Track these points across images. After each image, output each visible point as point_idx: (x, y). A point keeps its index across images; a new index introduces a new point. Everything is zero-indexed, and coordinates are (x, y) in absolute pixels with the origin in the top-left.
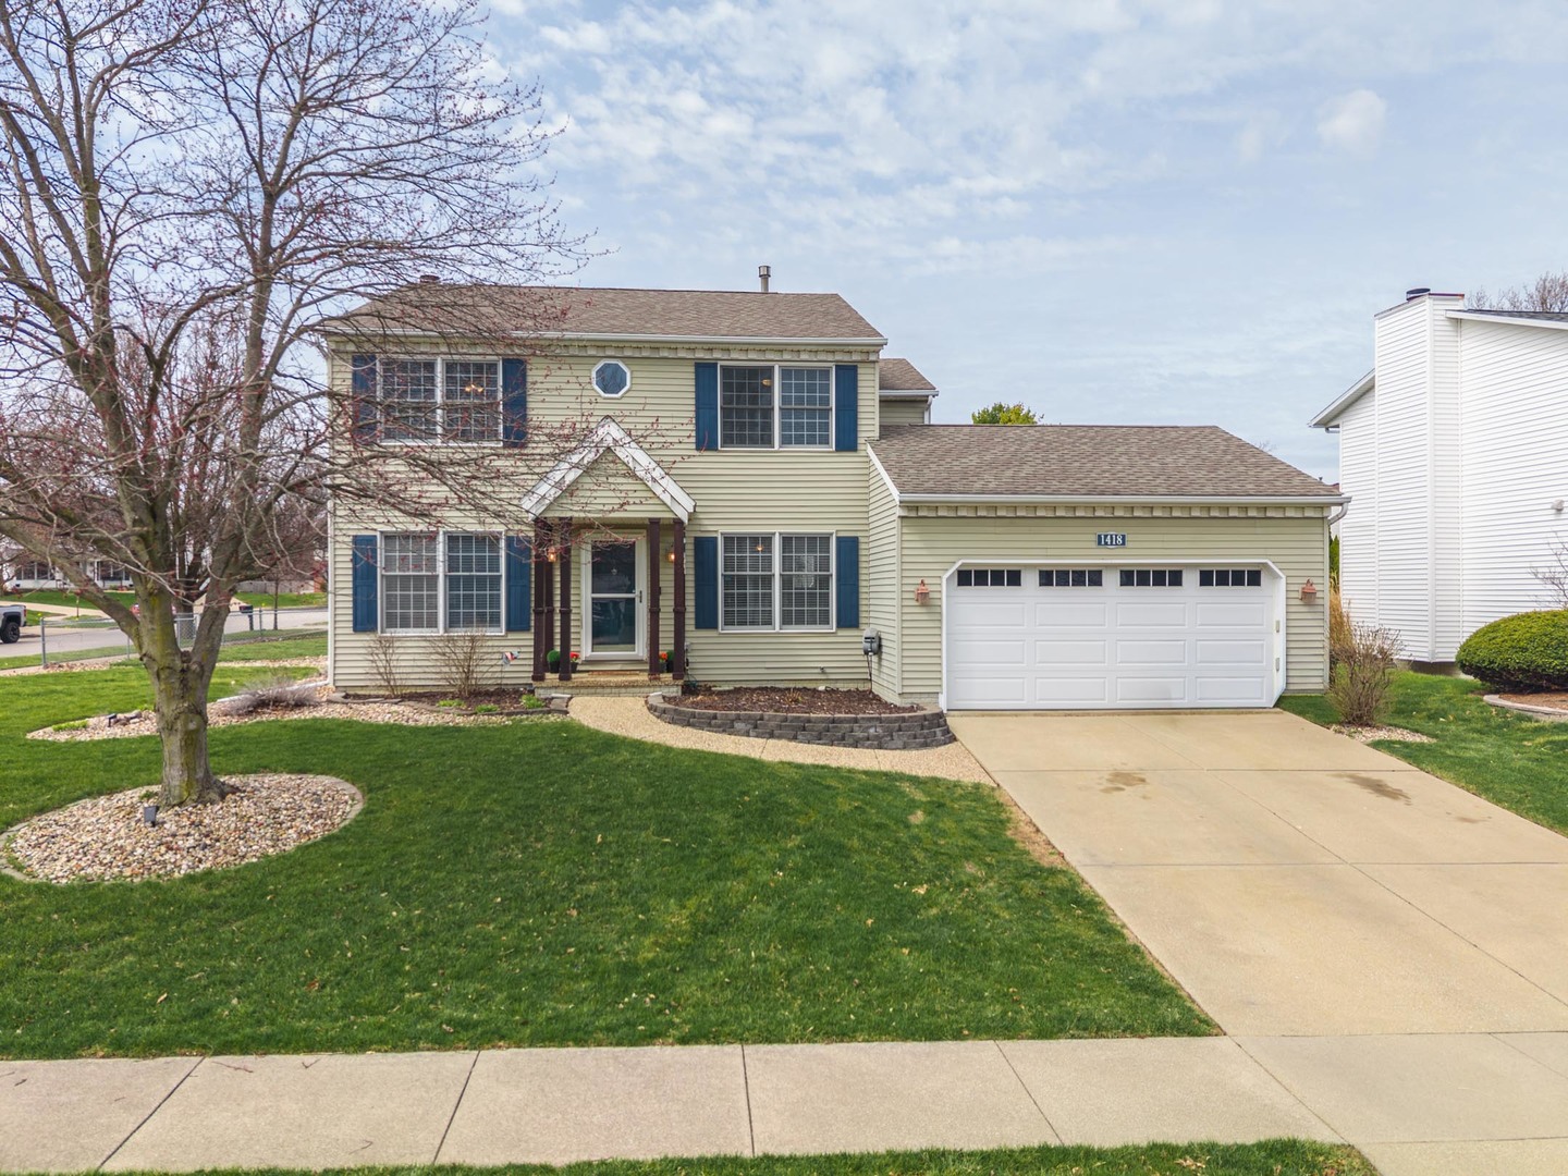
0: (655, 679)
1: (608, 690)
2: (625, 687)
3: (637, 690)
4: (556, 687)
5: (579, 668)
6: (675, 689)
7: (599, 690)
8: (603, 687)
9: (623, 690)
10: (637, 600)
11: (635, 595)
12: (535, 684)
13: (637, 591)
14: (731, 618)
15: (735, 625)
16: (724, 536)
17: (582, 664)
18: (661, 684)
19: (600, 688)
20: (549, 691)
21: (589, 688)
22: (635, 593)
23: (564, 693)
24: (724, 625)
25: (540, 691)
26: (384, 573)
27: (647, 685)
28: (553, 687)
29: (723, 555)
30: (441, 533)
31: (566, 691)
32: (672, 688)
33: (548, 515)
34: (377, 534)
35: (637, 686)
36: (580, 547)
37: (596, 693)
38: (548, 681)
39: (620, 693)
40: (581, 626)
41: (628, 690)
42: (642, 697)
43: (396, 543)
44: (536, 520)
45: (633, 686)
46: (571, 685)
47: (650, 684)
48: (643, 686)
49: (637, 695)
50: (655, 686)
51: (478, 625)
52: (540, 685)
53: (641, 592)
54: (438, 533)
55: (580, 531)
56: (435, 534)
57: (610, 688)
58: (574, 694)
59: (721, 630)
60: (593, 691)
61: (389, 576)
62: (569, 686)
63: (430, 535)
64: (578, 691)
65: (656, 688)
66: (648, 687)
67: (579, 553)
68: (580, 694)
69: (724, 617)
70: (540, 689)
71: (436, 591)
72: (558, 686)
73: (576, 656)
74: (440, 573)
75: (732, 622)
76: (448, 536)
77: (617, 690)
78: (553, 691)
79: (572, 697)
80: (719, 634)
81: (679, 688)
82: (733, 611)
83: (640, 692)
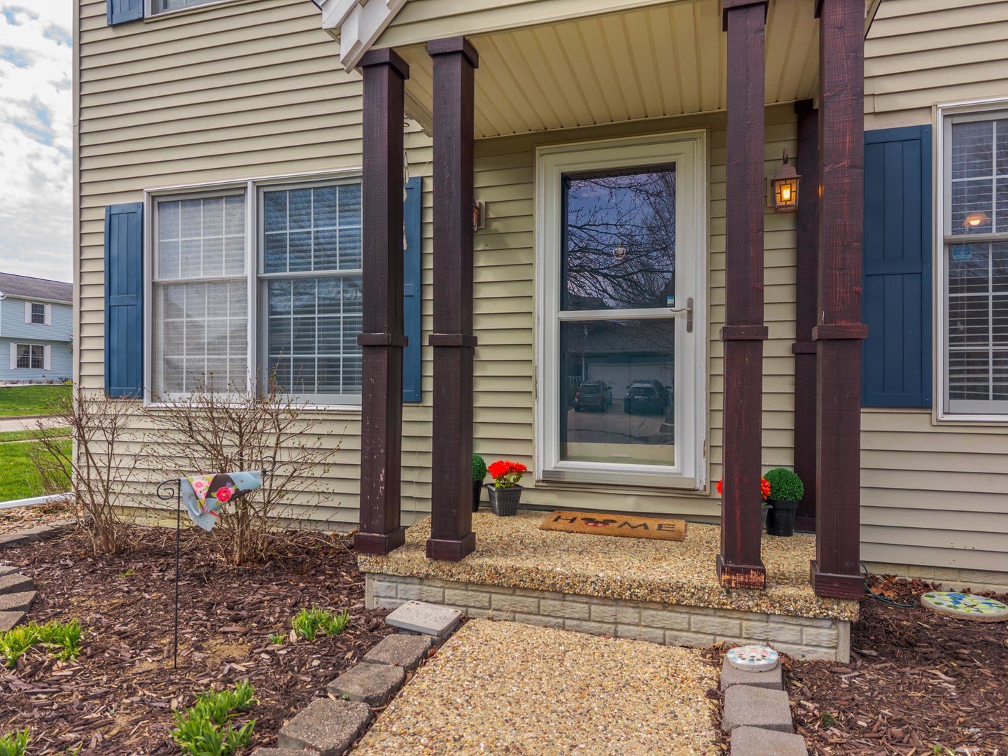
0: (747, 586)
1: (579, 608)
2: (639, 603)
3: (678, 619)
4: (423, 579)
5: (525, 498)
6: (825, 633)
7: (549, 604)
8: (561, 594)
9: (629, 614)
10: (680, 324)
11: (675, 310)
12: (365, 562)
13: (680, 301)
14: (985, 376)
15: (995, 398)
16: (957, 120)
17: (536, 489)
18: (771, 598)
19: (553, 596)
20: (401, 587)
21: (518, 592)
22: (673, 306)
23: (442, 603)
24: (953, 396)
25: (376, 584)
26: (157, 279)
27: (715, 599)
28: (412, 576)
29: (950, 181)
30: (250, 185)
31: (450, 594)
32: (815, 617)
33: (399, 39)
34: (144, 199)
35: (678, 604)
36: (533, 190)
37: (538, 614)
38: (399, 555)
39: (616, 623)
40: (534, 393)
41: (646, 613)
42: (697, 652)
43: (179, 216)
44: (368, 64)
45: (665, 605)
46: (464, 577)
47: (728, 592)
48: (701, 607)
49: (676, 638)
50: (744, 608)
51: (322, 387)
52: (377, 569)
53: (690, 302)
54: (245, 188)
55: (533, 152)
56: (242, 192)
57: (585, 600)
58: (472, 611)
59: (945, 413)
60: (530, 602)
61: (167, 286)
62: (458, 581)
63: (234, 194)
64: (483, 598)
65: (751, 616)
66: (721, 610)
67: (532, 207)
68: (490, 612)
69: (951, 372)
70: (376, 577)
71: (245, 314)
72: (427, 576)
73: (520, 470)
74: (248, 272)
75: (986, 389)
76: (265, 193)
77: (608, 611)
78: (414, 589)
79: (461, 621)
80: (941, 424)
81: (841, 626)
82: (986, 355)
83: (688, 630)
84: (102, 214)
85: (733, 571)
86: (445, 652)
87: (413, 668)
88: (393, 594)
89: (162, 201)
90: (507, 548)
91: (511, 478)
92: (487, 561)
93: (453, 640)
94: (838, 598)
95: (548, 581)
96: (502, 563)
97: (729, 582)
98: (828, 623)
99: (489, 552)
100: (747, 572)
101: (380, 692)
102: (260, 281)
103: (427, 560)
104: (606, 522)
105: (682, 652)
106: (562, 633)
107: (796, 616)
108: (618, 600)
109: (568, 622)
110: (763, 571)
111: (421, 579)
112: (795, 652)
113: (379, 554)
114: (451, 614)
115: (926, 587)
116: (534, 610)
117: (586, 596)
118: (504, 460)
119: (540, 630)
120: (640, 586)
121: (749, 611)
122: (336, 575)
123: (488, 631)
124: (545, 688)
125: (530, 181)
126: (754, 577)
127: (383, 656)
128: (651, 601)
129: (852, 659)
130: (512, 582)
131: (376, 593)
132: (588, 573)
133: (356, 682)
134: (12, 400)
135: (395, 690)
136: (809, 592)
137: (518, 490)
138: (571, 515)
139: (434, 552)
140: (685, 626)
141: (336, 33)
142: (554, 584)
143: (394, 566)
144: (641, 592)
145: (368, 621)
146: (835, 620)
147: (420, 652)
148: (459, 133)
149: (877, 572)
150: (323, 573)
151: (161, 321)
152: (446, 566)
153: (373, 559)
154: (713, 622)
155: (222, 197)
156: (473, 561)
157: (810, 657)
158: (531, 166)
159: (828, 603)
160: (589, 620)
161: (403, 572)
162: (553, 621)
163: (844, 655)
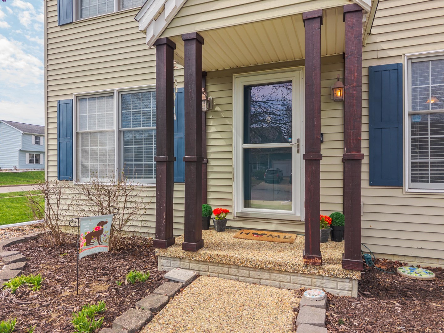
0: (314, 264)
1: (245, 272)
2: (269, 270)
3: (286, 277)
4: (181, 259)
5: (228, 224)
6: (347, 285)
7: (233, 270)
8: (237, 266)
9: (266, 275)
10: (294, 150)
11: (292, 144)
12: (158, 251)
13: (294, 140)
14: (427, 172)
15: (432, 182)
16: (414, 61)
17: (234, 220)
18: (324, 269)
19: (234, 267)
20: (172, 262)
21: (220, 265)
22: (291, 142)
23: (189, 269)
24: (413, 181)
25: (162, 261)
26: (78, 131)
27: (300, 269)
28: (177, 258)
29: (411, 87)
30: (115, 91)
31: (193, 265)
32: (343, 278)
33: (170, 34)
34: (73, 97)
35: (285, 271)
36: (232, 93)
37: (228, 274)
38: (171, 249)
39: (260, 279)
40: (233, 179)
41: (272, 275)
42: (293, 291)
43: (87, 104)
44: (158, 44)
45: (280, 271)
46: (198, 258)
47: (306, 266)
48: (296, 273)
49: (285, 286)
50: (313, 273)
51: (145, 176)
52: (162, 254)
53: (298, 140)
54: (114, 93)
55: (232, 76)
56: (112, 94)
57: (247, 269)
58: (201, 272)
59: (409, 189)
60: (225, 269)
61: (83, 134)
62: (195, 260)
63: (109, 95)
64: (205, 267)
65: (316, 277)
66: (303, 274)
67: (232, 100)
68: (209, 273)
69: (412, 170)
70: (162, 258)
71: (114, 145)
72: (183, 258)
73: (226, 212)
74: (115, 128)
75: (428, 178)
76: (122, 94)
77: (257, 274)
78: (178, 263)
79: (196, 277)
80: (407, 193)
81: (354, 282)
82: (427, 163)
83: (290, 282)
84: (56, 104)
85: (308, 258)
86: (187, 289)
87: (173, 296)
88: (169, 265)
89: (80, 98)
90: (217, 246)
91: (223, 215)
92: (208, 252)
93: (191, 285)
94: (352, 270)
95: (232, 261)
96: (213, 253)
97: (307, 262)
98: (349, 280)
99: (209, 248)
100: (314, 258)
101: (157, 306)
102: (120, 131)
103: (183, 251)
104: (262, 235)
105: (286, 291)
106: (238, 282)
107: (335, 277)
108: (261, 269)
109: (240, 278)
110: (321, 258)
111: (180, 259)
112: (334, 292)
113: (163, 248)
114: (192, 274)
115: (401, 264)
116: (226, 272)
117: (248, 267)
118: (220, 208)
119: (228, 281)
120: (270, 263)
121: (315, 274)
122: (149, 256)
123: (207, 281)
124: (225, 306)
125: (231, 89)
126: (317, 260)
127: (161, 291)
128: (274, 270)
129: (359, 296)
130: (217, 261)
131: (162, 264)
132: (249, 257)
133: (148, 302)
134: (27, 178)
135: (163, 306)
136: (340, 267)
137: (225, 220)
138: (248, 231)
139: (186, 248)
140: (288, 280)
141: (144, 31)
142: (234, 262)
143: (169, 253)
144: (270, 266)
145: (158, 276)
146: (351, 279)
147: (176, 290)
148: (195, 73)
149: (380, 257)
150: (143, 255)
151: (80, 148)
152: (190, 254)
153: (161, 251)
154: (301, 279)
155: (104, 96)
156: (202, 252)
157: (341, 295)
158: (231, 83)
159: (348, 272)
160: (249, 277)
161: (173, 256)
162: (234, 277)
163: (355, 294)
